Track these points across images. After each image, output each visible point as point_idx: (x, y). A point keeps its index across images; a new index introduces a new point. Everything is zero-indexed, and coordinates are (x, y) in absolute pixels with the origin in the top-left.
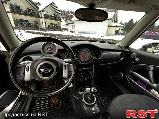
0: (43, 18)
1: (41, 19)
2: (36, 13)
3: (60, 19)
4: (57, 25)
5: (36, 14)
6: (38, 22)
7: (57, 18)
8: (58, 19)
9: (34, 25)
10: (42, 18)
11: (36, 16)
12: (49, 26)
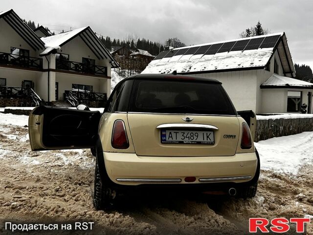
0: (53, 70)
1: (45, 74)
2: (34, 59)
3: (104, 70)
4: (95, 90)
5: (32, 61)
6: (34, 81)
7: (97, 69)
8: (100, 72)
9: (20, 92)
10: (49, 70)
11: (32, 65)
12: (67, 93)
